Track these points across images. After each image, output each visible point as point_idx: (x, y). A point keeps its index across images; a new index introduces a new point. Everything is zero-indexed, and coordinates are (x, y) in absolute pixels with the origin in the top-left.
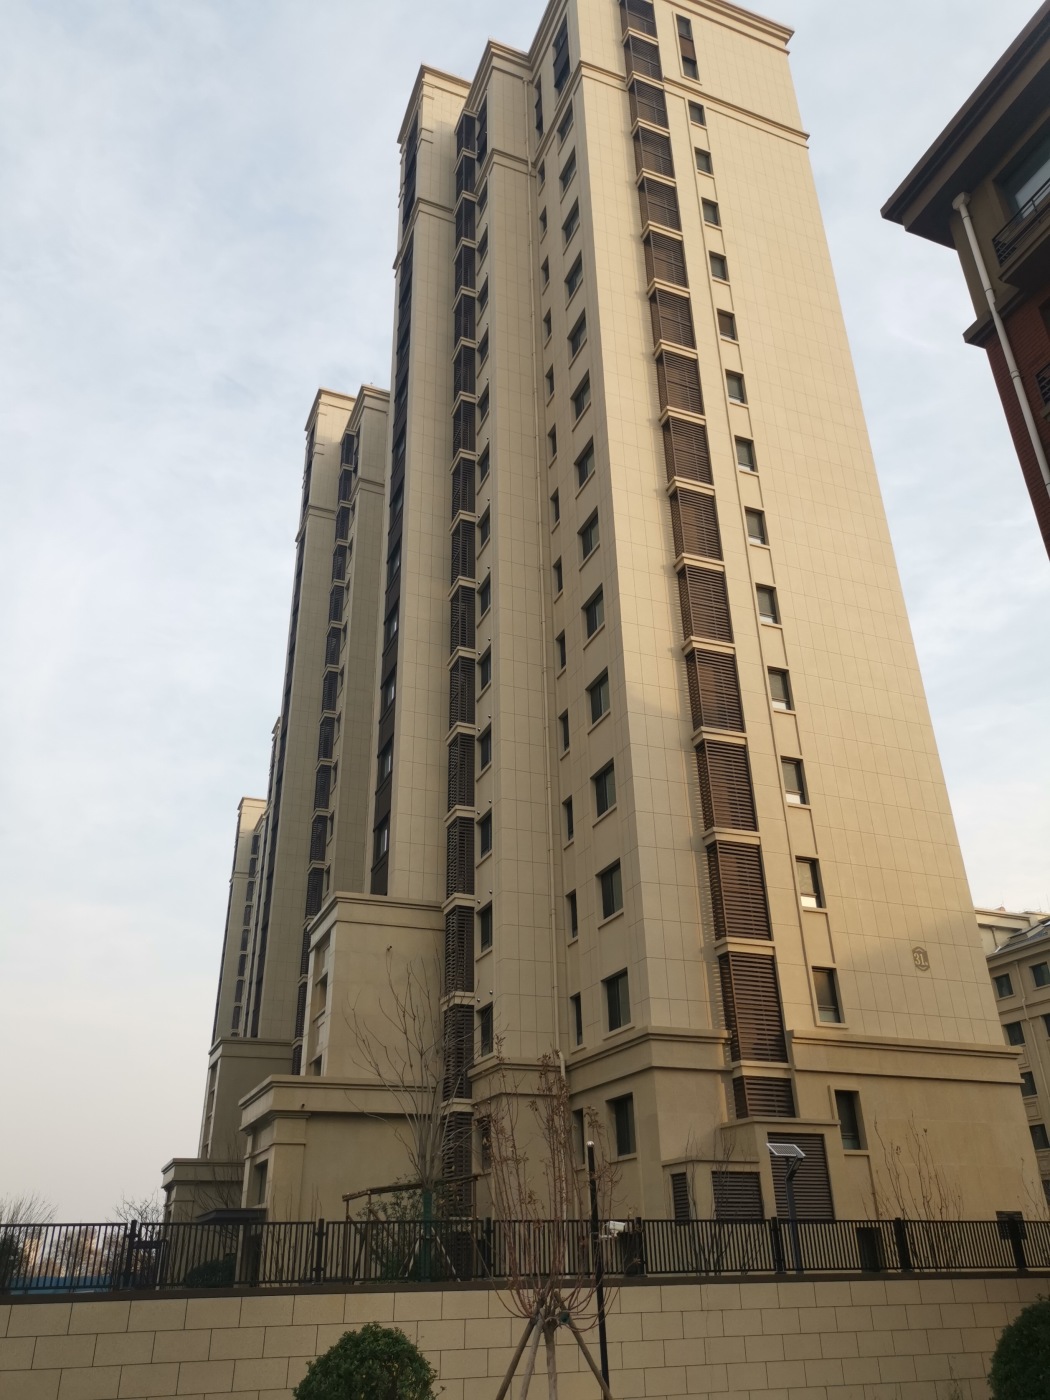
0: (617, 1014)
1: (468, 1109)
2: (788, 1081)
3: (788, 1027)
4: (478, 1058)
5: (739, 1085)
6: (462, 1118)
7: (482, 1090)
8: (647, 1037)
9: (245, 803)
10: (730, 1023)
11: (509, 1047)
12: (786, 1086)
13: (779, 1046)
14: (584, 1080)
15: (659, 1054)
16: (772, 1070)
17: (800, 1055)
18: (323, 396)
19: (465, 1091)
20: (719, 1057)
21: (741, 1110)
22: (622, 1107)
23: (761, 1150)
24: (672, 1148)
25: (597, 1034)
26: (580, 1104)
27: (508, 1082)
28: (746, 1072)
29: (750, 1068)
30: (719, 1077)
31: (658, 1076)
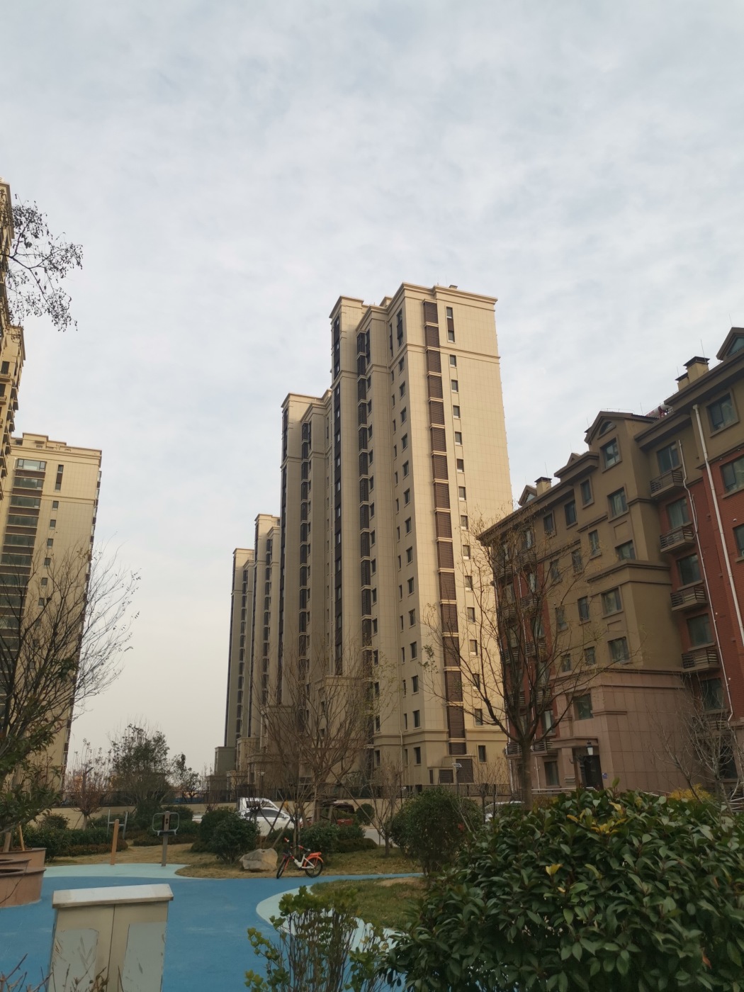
0: (417, 724)
1: (372, 748)
2: (465, 743)
3: (466, 728)
4: (375, 732)
5: (450, 745)
6: (371, 750)
7: (377, 742)
8: (423, 732)
9: (238, 551)
10: (449, 727)
11: (384, 730)
12: (464, 745)
13: (463, 733)
14: (409, 740)
15: (427, 737)
16: (460, 740)
17: (468, 736)
18: (291, 396)
19: (371, 742)
20: (445, 737)
21: (451, 753)
22: (418, 750)
23: (454, 765)
24: (429, 765)
25: (411, 728)
26: (407, 747)
27: (384, 741)
28: (452, 742)
29: (453, 740)
30: (445, 743)
31: (427, 743)
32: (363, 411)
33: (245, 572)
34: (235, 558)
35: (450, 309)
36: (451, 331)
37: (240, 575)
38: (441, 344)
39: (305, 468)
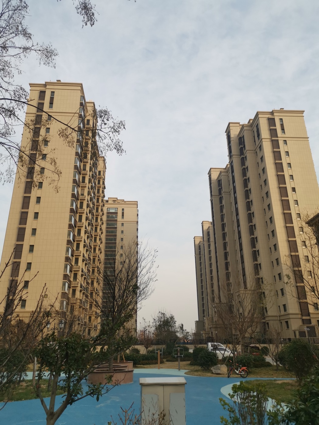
0: (285, 310)
1: (265, 321)
2: (310, 319)
3: (310, 312)
4: (265, 314)
5: (303, 320)
6: (265, 322)
7: (267, 319)
8: (289, 314)
9: (195, 238)
10: (301, 312)
11: (269, 313)
12: (310, 320)
13: (309, 314)
14: (282, 318)
15: (291, 316)
16: (308, 318)
17: (312, 316)
18: (211, 169)
19: (264, 319)
20: (300, 316)
21: (303, 323)
22: (287, 322)
23: (306, 329)
24: (293, 329)
25: (283, 312)
26: (281, 321)
27: (270, 318)
28: (303, 318)
29: (304, 318)
30: (300, 319)
31: (291, 319)
32: (244, 171)
33: (200, 246)
34: (194, 241)
35: (281, 120)
36: (283, 129)
37: (197, 247)
38: (279, 136)
39: (221, 199)
